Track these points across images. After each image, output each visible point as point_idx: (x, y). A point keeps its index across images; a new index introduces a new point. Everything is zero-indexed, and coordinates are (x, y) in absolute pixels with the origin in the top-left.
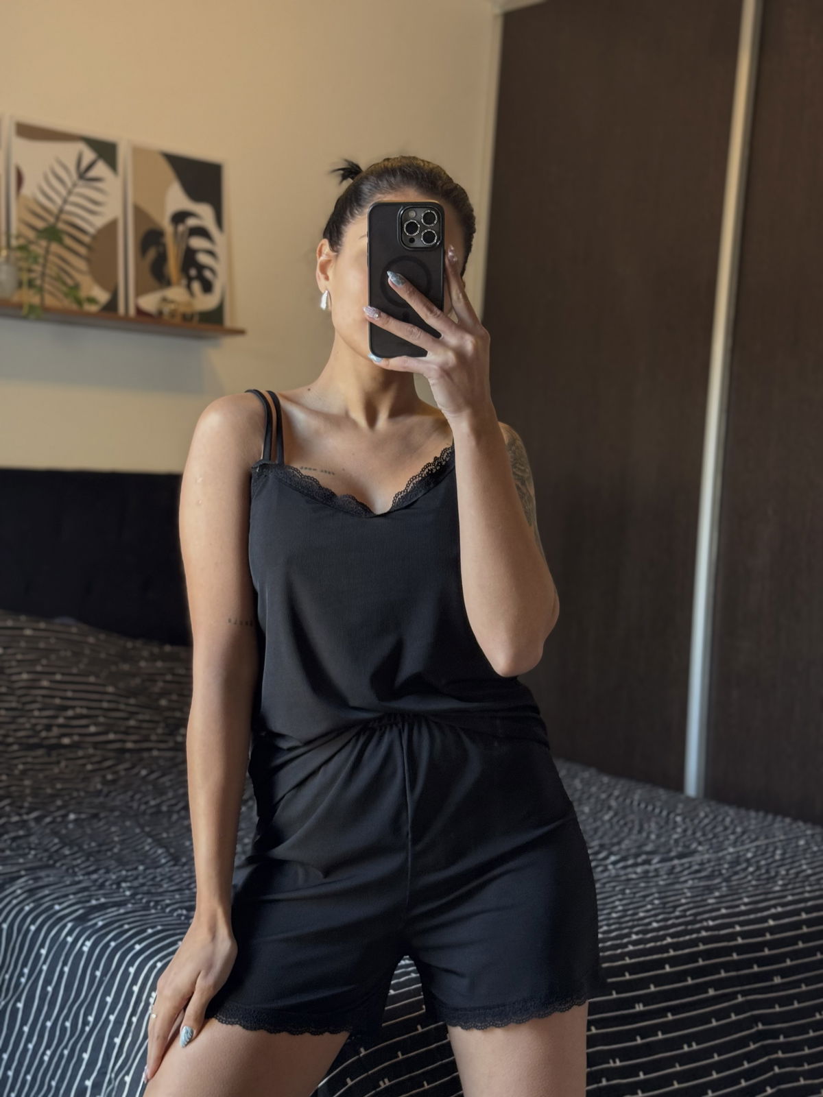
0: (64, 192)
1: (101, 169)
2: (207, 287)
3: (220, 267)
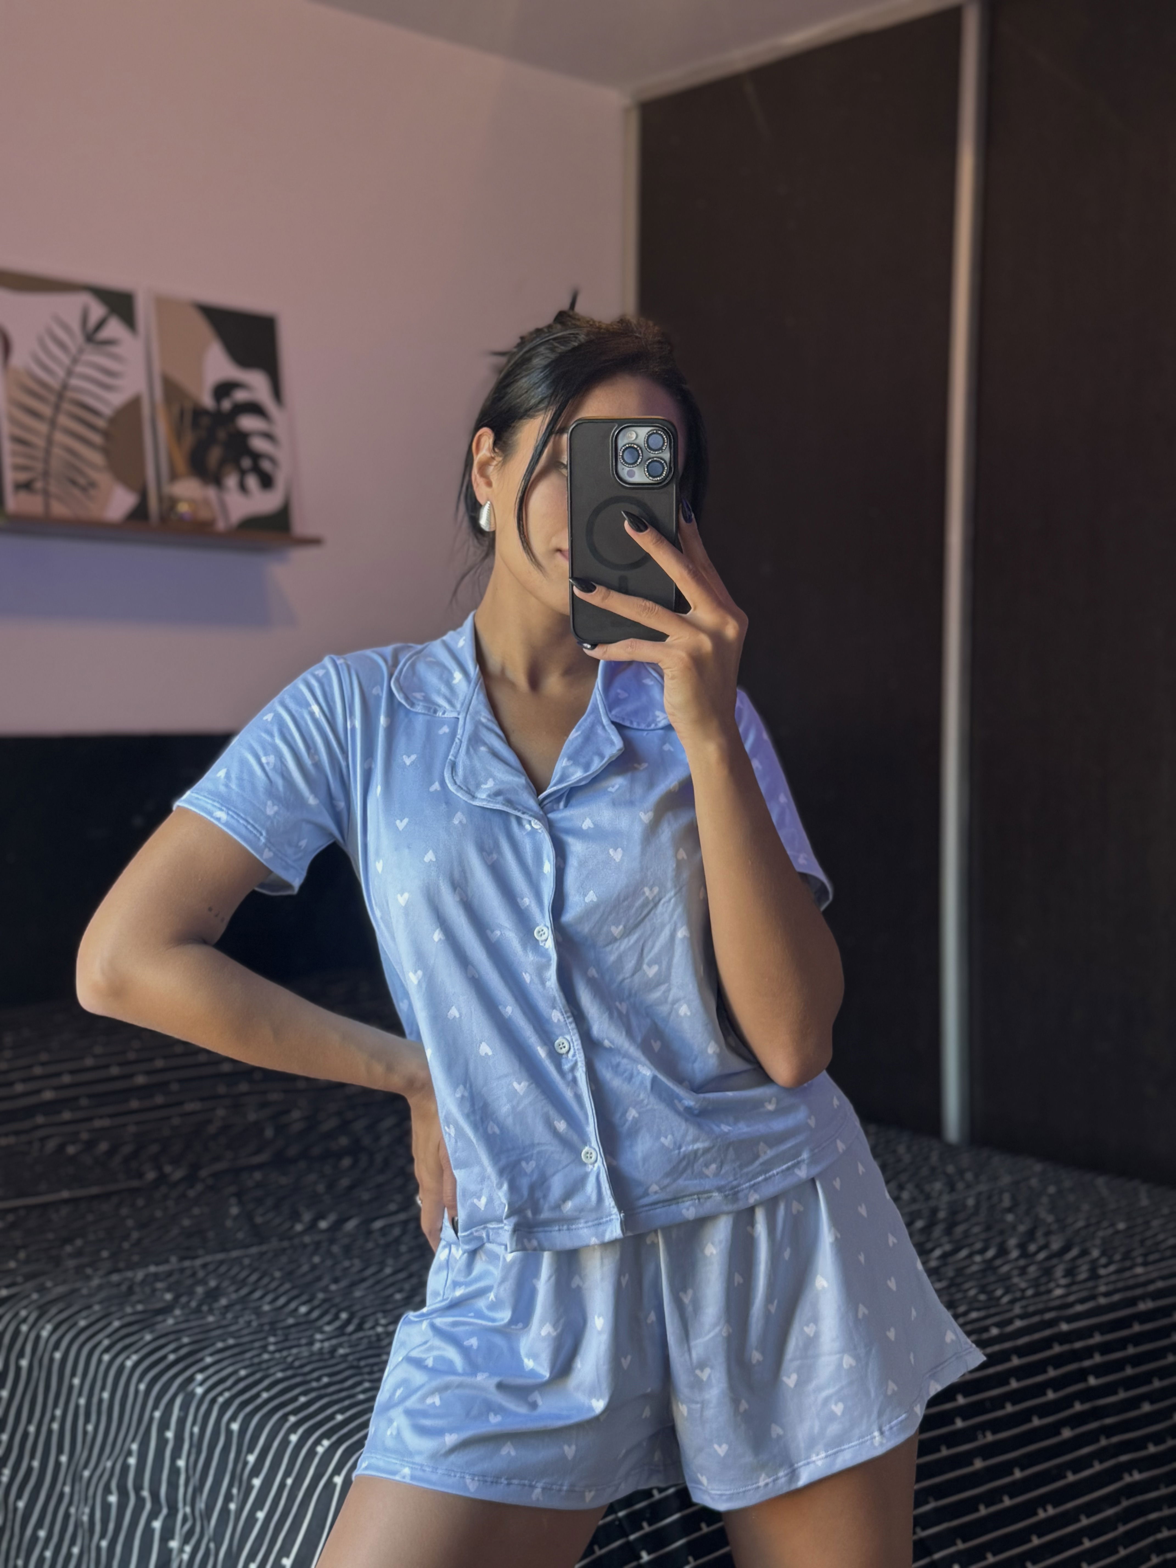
0: (66, 361)
1: (114, 328)
2: (267, 482)
3: (282, 454)
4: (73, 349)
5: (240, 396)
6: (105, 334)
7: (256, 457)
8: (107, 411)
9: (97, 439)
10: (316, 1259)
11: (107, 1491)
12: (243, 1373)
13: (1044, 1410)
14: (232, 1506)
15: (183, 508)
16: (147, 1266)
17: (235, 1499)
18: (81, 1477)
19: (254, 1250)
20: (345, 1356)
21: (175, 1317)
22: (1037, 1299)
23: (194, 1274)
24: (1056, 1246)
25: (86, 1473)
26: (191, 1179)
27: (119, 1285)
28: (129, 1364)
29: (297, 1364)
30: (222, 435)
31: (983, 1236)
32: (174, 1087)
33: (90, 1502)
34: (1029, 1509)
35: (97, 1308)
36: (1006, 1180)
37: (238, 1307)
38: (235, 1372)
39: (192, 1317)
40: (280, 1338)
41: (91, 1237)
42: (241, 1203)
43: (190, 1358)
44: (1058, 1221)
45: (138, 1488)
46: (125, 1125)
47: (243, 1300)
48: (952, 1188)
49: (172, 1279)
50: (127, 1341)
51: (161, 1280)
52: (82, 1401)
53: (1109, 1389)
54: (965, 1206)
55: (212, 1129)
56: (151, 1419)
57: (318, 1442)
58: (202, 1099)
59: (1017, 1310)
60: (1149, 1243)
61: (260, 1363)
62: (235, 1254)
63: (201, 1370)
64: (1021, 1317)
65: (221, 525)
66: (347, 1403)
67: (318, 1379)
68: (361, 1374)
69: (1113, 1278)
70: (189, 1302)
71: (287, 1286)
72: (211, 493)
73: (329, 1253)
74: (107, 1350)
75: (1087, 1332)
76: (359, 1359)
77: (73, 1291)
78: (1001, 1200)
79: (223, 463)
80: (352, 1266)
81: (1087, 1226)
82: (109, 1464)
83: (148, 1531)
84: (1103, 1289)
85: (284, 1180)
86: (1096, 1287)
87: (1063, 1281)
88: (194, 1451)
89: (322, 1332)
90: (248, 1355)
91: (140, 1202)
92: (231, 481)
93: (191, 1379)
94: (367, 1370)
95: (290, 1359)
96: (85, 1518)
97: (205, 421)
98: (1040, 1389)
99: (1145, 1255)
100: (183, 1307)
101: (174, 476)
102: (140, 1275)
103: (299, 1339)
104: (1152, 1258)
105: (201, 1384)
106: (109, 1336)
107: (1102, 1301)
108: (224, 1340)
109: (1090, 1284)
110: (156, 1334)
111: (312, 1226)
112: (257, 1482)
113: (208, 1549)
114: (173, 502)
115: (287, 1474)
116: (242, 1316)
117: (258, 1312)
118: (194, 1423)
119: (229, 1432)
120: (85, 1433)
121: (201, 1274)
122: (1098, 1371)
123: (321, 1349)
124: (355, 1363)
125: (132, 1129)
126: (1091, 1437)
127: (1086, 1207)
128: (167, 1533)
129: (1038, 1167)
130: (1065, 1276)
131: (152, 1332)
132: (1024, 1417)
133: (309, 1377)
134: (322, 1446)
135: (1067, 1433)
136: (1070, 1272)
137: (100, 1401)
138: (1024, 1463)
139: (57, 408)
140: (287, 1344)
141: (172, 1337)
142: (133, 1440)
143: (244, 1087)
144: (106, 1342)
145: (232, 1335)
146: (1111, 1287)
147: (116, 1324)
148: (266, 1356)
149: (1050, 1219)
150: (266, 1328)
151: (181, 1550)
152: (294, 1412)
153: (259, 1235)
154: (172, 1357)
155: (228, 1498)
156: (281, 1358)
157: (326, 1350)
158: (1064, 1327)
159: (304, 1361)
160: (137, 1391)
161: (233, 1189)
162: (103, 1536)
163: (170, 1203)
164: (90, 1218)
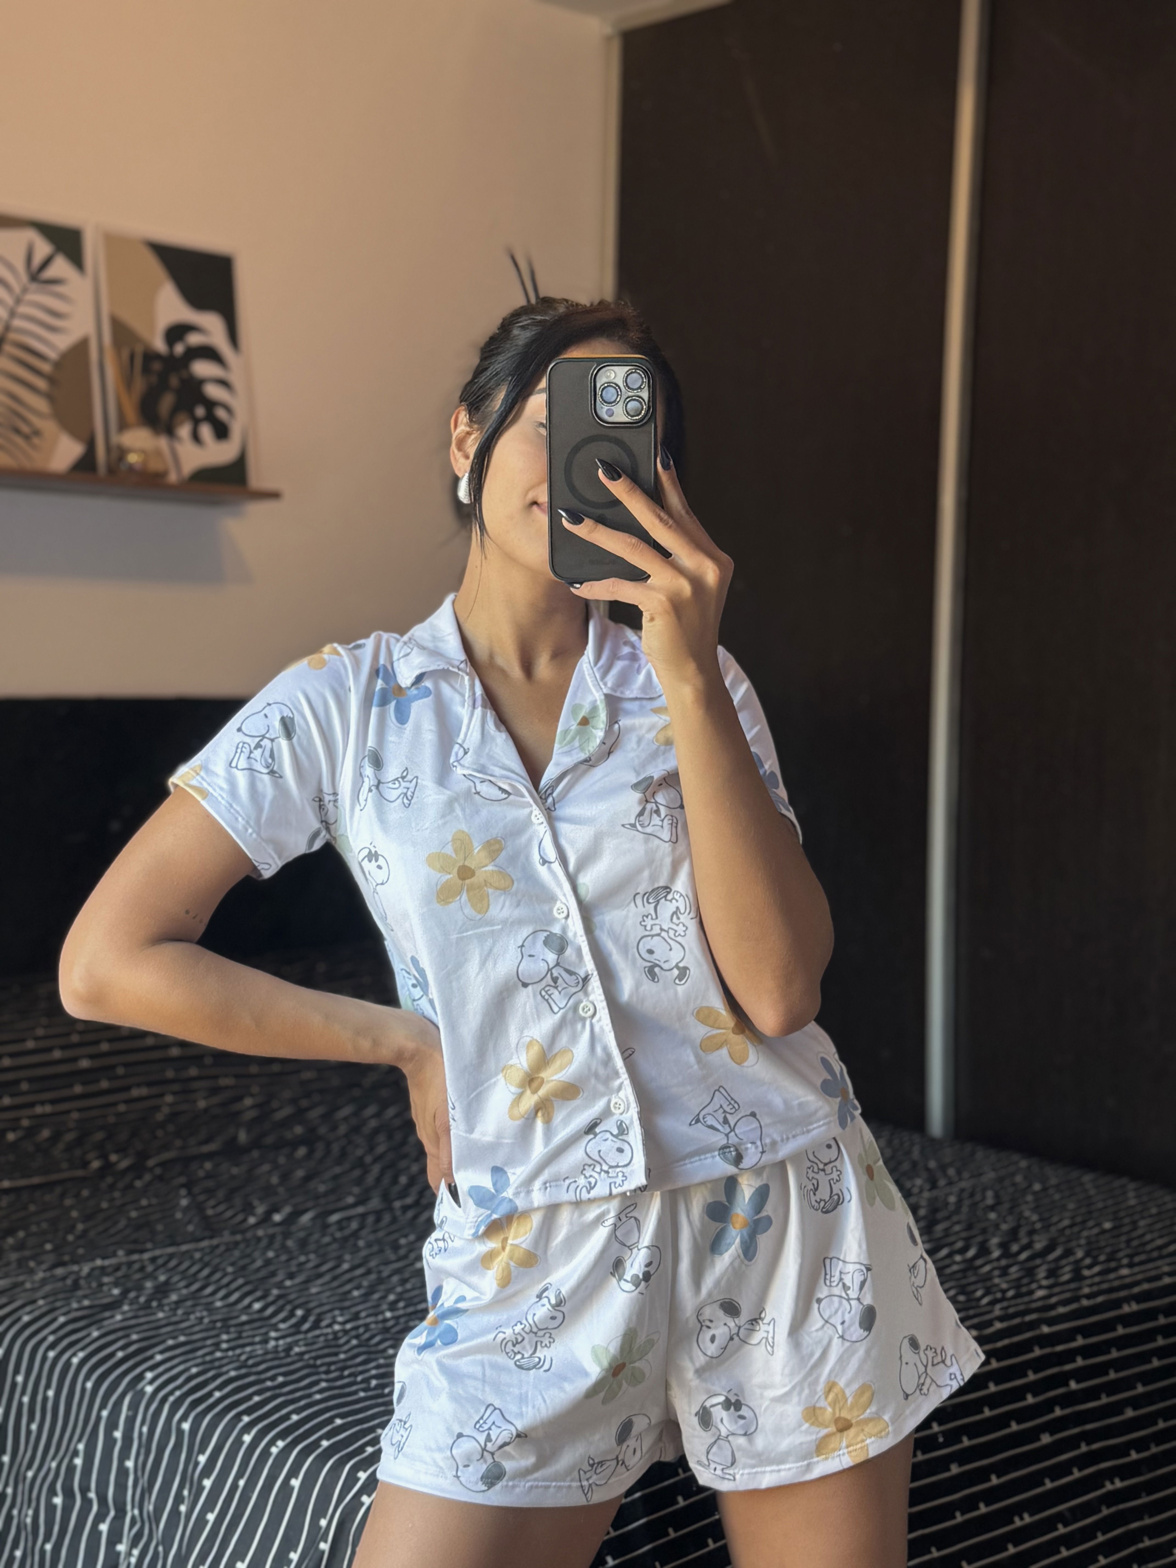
0: (9, 300)
1: (61, 267)
2: (222, 432)
3: (237, 403)
4: (17, 289)
5: (194, 339)
6: (51, 272)
7: (211, 405)
8: (53, 355)
9: (41, 384)
10: (271, 1254)
11: (52, 1492)
12: (194, 1370)
13: (1021, 1416)
14: (183, 1508)
15: (133, 458)
16: (93, 1260)
17: (186, 1501)
18: (25, 1478)
19: (205, 1244)
20: (302, 1354)
21: (123, 1313)
22: (1019, 1301)
23: (142, 1269)
24: (1038, 1246)
25: (30, 1474)
26: (138, 1169)
27: (64, 1278)
28: (75, 1361)
29: (250, 1362)
30: (174, 381)
31: (964, 1235)
32: (120, 1071)
33: (34, 1504)
34: (1006, 1516)
35: (41, 1302)
36: (990, 1176)
37: (189, 1303)
38: (187, 1370)
39: (141, 1313)
40: (233, 1336)
41: (34, 1228)
42: (190, 1193)
43: (140, 1356)
44: (1041, 1220)
45: (84, 1490)
46: (68, 1112)
47: (195, 1295)
48: (934, 1185)
49: (119, 1274)
50: (74, 1337)
51: (108, 1275)
52: (26, 1399)
53: (1091, 1394)
54: (947, 1204)
55: (159, 1117)
56: (99, 1418)
57: (272, 1442)
58: (149, 1084)
59: (997, 1311)
60: (1135, 1243)
61: (212, 1361)
62: (184, 1248)
63: (151, 1369)
64: (1001, 1319)
65: (173, 478)
66: (302, 1403)
67: (273, 1378)
68: (318, 1373)
69: (1097, 1279)
70: (137, 1297)
71: (240, 1281)
72: (163, 442)
73: (284, 1247)
74: (52, 1346)
75: (1070, 1335)
76: (316, 1358)
77: (15, 1285)
78: (984, 1198)
79: (175, 410)
80: (308, 1261)
81: (1071, 1226)
82: (54, 1465)
83: (95, 1533)
84: (1086, 1290)
85: (235, 1171)
86: (1080, 1288)
87: (1045, 1283)
88: (143, 1451)
89: (277, 1330)
90: (200, 1353)
91: (85, 1193)
92: (184, 431)
93: (140, 1377)
94: (323, 1369)
95: (243, 1358)
96: (29, 1520)
97: (157, 366)
98: (1018, 1394)
99: (1131, 1256)
100: (131, 1304)
101: (123, 426)
102: (86, 1269)
103: (254, 1336)
104: (1137, 1259)
105: (151, 1382)
106: (53, 1332)
107: (1085, 1302)
108: (175, 1338)
109: (1073, 1286)
110: (103, 1331)
111: (266, 1219)
112: (207, 1483)
113: (156, 1552)
114: (123, 452)
115: (239, 1476)
116: (193, 1312)
117: (209, 1308)
118: (143, 1423)
119: (180, 1432)
120: (29, 1432)
121: (150, 1268)
122: (1080, 1375)
123: (277, 1346)
124: (311, 1362)
125: (75, 1115)
126: (1072, 1443)
127: (1071, 1206)
128: (115, 1536)
129: (1023, 1164)
130: (1047, 1278)
131: (98, 1329)
132: (1001, 1422)
133: (263, 1376)
134: (277, 1447)
135: (1046, 1439)
136: (1052, 1273)
137: (45, 1399)
138: (1001, 1469)
140: (241, 1342)
141: (120, 1334)
142: (79, 1440)
143: (193, 1072)
144: (51, 1338)
145: (182, 1331)
146: (1095, 1288)
147: (62, 1319)
148: (218, 1354)
149: (1035, 1217)
150: (219, 1325)
151: (129, 1554)
152: (248, 1411)
153: (211, 1228)
154: (120, 1354)
155: (179, 1499)
156: (233, 1356)
157: (280, 1349)
158: (1046, 1329)
159: (258, 1359)
160: (83, 1390)
161: (182, 1180)
162: (47, 1539)
163: (117, 1194)
164: (32, 1208)
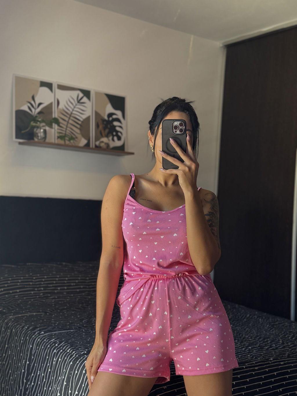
0: (72, 107)
1: (85, 99)
2: (119, 138)
3: (123, 132)
4: (74, 105)
5: (114, 117)
6: (82, 101)
7: (117, 132)
8: (81, 120)
9: (78, 126)
30: (109, 126)
79: (109, 133)
92: (111, 138)
97: (105, 123)
139: (69, 118)
